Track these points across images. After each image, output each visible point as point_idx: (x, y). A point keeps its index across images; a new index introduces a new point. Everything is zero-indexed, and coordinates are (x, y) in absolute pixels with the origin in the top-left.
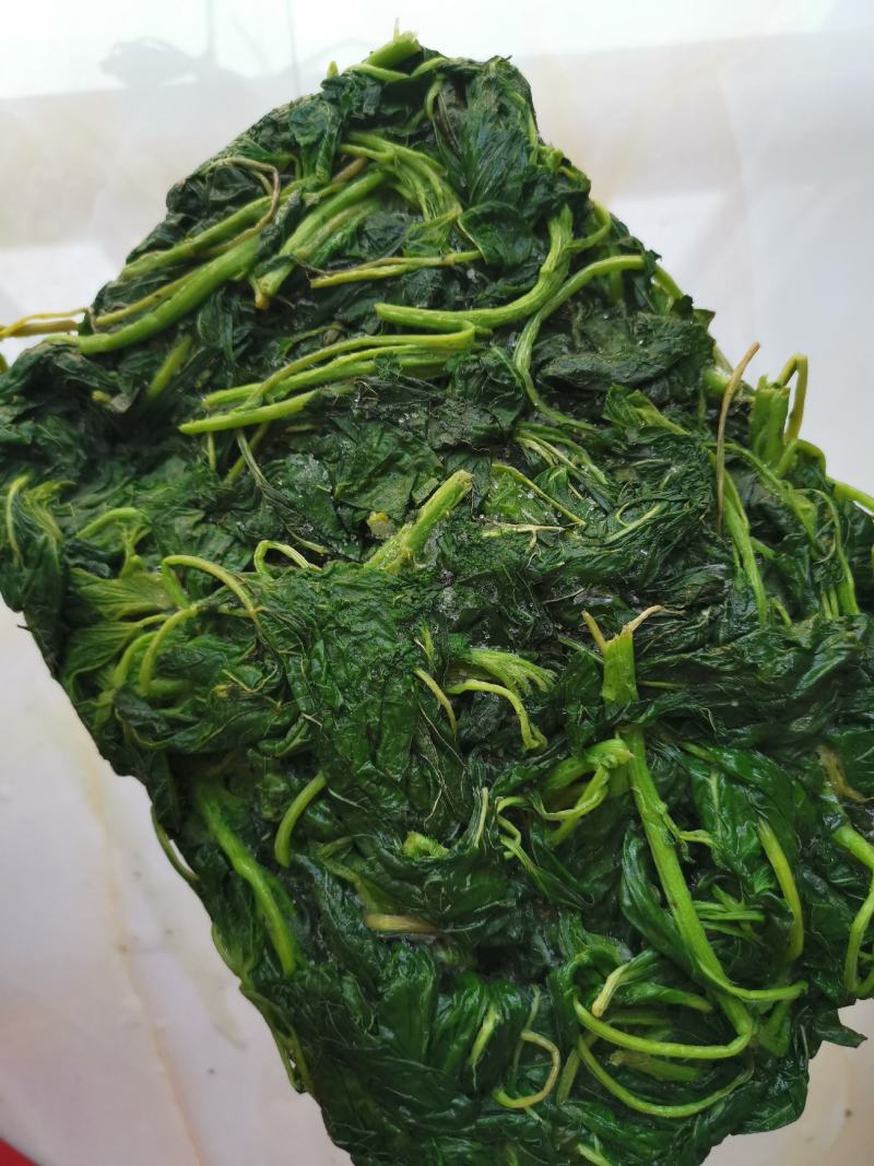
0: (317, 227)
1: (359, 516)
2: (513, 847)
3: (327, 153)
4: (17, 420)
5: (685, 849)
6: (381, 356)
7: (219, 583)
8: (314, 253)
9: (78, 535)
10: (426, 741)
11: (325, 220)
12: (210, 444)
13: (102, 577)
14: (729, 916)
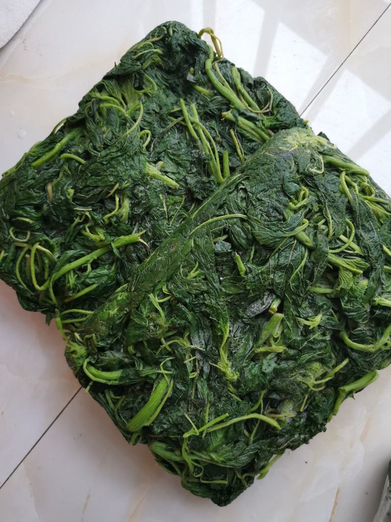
0: (250, 127)
1: (162, 158)
2: (77, 220)
3: (275, 125)
4: (180, 45)
5: (85, 265)
6: (211, 155)
7: (135, 121)
8: (241, 128)
9: (146, 75)
10: (100, 189)
11: (253, 129)
12: (178, 109)
13: (134, 85)
14: (70, 280)
